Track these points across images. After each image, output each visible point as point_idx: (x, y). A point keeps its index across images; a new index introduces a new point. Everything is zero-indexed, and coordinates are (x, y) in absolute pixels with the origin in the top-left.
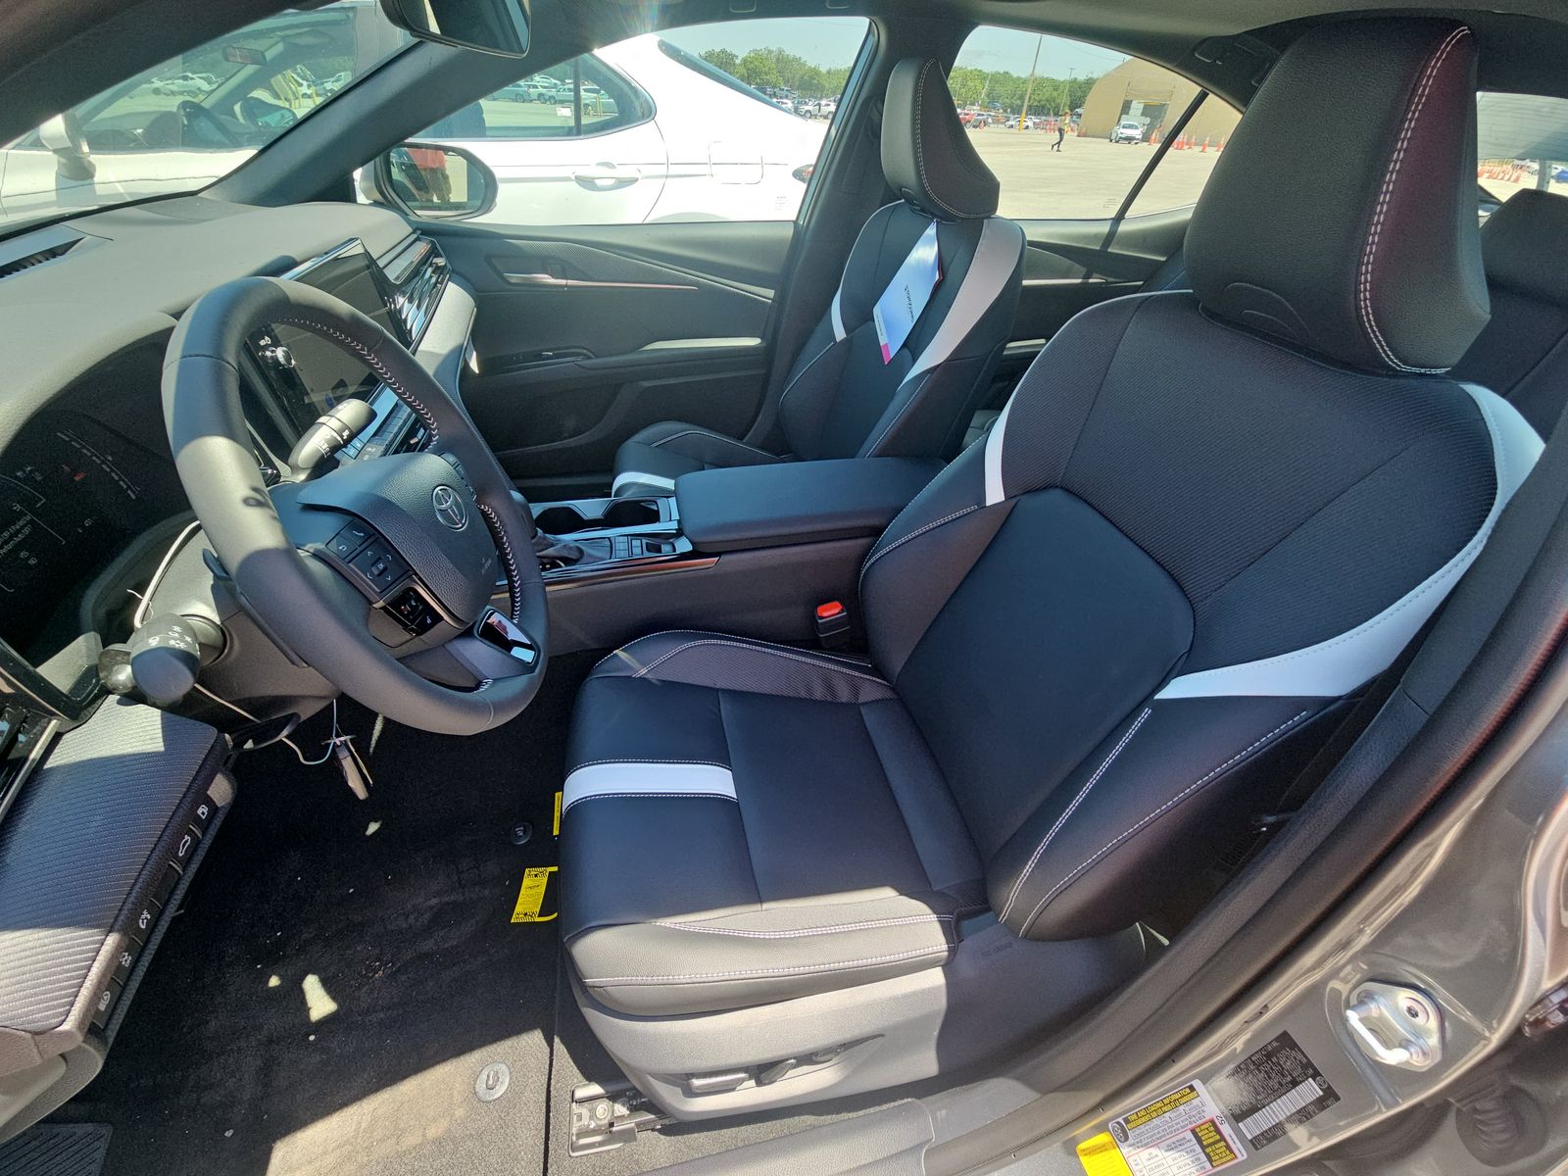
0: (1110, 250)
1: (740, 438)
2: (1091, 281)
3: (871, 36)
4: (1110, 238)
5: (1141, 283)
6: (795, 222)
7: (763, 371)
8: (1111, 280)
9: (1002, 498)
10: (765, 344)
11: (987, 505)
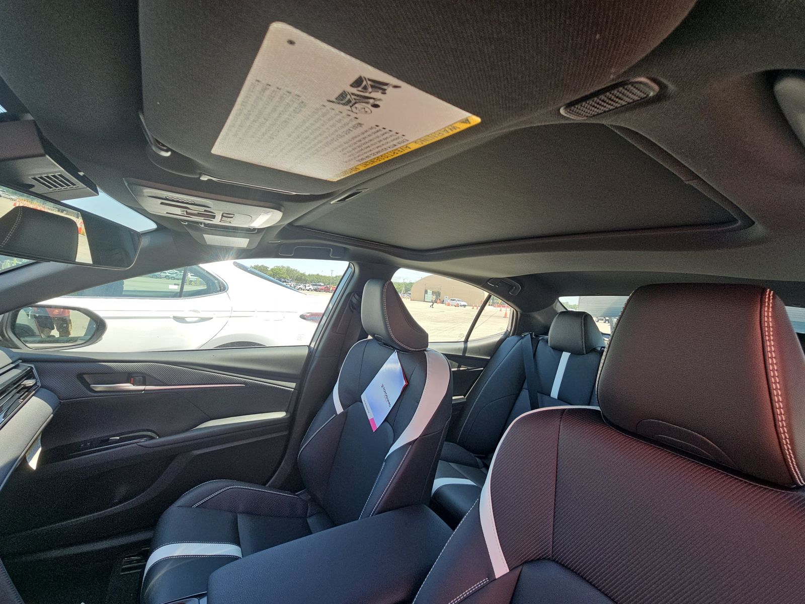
0: (466, 355)
1: (264, 484)
2: (461, 369)
3: (350, 269)
4: (465, 349)
5: (482, 369)
6: (309, 346)
7: (286, 433)
8: (469, 368)
9: (506, 570)
10: (288, 416)
11: (497, 577)
